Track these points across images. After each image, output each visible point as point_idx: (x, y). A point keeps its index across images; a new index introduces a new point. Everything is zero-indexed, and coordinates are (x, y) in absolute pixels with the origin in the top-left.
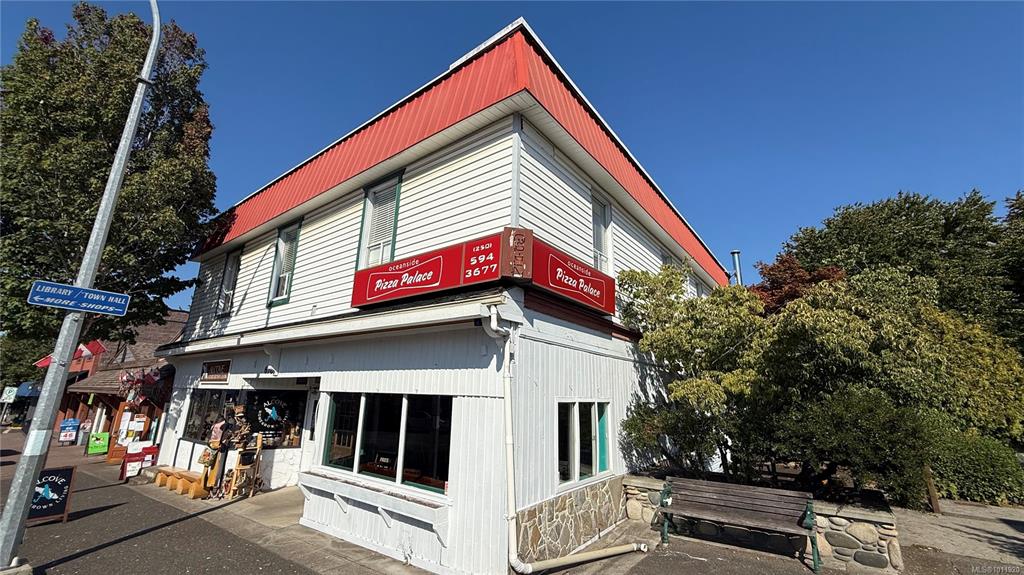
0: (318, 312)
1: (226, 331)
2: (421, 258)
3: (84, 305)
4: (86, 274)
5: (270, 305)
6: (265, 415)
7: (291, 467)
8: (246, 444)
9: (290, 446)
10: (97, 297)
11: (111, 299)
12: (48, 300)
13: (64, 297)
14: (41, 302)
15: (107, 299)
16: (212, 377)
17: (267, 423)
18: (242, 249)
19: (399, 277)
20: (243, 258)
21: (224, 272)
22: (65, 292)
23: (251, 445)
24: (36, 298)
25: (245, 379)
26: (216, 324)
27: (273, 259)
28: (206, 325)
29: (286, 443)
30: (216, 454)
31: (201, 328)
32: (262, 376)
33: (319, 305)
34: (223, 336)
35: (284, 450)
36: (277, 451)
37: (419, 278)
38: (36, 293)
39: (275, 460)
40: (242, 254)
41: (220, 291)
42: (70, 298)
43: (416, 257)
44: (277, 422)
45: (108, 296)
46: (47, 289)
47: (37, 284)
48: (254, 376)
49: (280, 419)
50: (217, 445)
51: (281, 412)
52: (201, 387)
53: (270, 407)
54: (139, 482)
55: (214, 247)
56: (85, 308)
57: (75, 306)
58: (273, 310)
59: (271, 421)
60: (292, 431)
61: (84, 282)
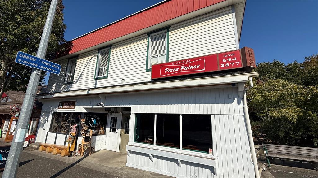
0: (125, 82)
1: (71, 89)
2: (191, 60)
3: (42, 67)
4: (42, 52)
5: (96, 79)
6: (92, 122)
7: (102, 142)
8: (86, 134)
9: (101, 134)
10: (47, 64)
11: (54, 66)
12: (25, 62)
13: (32, 62)
14: (21, 62)
15: (52, 66)
16: (65, 107)
17: (93, 125)
18: (77, 57)
19: (180, 67)
20: (77, 61)
21: (67, 66)
22: (33, 59)
23: (88, 134)
24: (19, 60)
25: (84, 108)
26: (64, 87)
27: (96, 61)
28: (58, 87)
29: (99, 133)
30: (74, 138)
31: (55, 88)
32: (95, 107)
33: (126, 79)
34: (69, 91)
35: (99, 136)
36: (97, 136)
37: (192, 67)
38: (19, 58)
39: (96, 140)
40: (77, 59)
41: (66, 74)
42: (36, 63)
43: (188, 59)
44: (96, 125)
45: (52, 64)
46: (25, 57)
47: (20, 53)
48: (91, 107)
49: (97, 124)
50: (74, 134)
51: (97, 121)
52: (58, 111)
53: (93, 119)
54: (31, 150)
55: (63, 56)
56: (42, 69)
57: (38, 67)
58: (98, 81)
59: (94, 125)
60: (102, 129)
61: (41, 55)
